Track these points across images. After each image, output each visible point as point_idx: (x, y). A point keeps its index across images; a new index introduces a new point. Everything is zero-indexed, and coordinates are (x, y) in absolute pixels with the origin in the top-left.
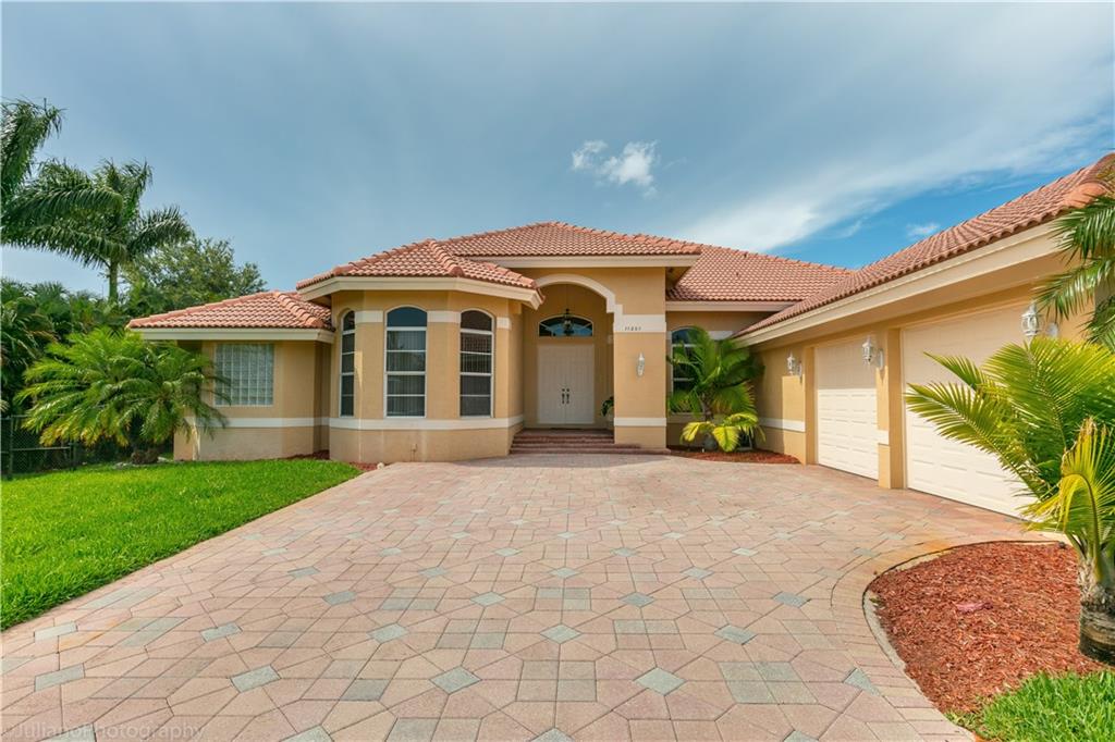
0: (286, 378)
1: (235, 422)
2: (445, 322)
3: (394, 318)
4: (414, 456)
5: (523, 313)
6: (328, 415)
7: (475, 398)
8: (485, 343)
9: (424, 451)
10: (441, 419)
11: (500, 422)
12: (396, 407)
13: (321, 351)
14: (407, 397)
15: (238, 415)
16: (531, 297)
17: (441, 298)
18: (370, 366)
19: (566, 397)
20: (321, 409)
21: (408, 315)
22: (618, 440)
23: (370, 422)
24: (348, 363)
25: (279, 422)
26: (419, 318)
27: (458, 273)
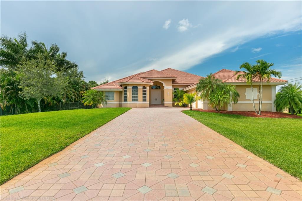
0: (116, 96)
1: (108, 103)
2: (140, 88)
3: (133, 88)
4: (136, 107)
5: (150, 86)
6: (122, 102)
7: (144, 100)
8: (145, 91)
9: (138, 106)
10: (140, 102)
11: (147, 102)
12: (134, 100)
13: (121, 92)
14: (135, 99)
15: (108, 102)
16: (152, 84)
17: (140, 85)
18: (130, 94)
19: (156, 99)
20: (120, 100)
21: (135, 87)
22: (165, 106)
23: (130, 102)
24: (126, 94)
25: (115, 103)
26: (137, 87)
27: (143, 82)
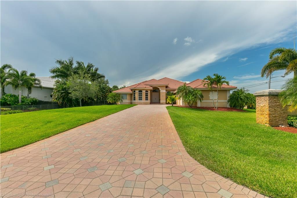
0: (128, 97)
1: (123, 101)
2: (144, 92)
3: (139, 91)
5: (151, 90)
7: (147, 99)
8: (147, 93)
9: (142, 103)
10: (144, 100)
11: (149, 101)
12: (139, 100)
13: (131, 94)
14: (140, 99)
15: (124, 100)
16: (152, 89)
17: (144, 89)
18: (137, 95)
19: (155, 99)
20: (131, 100)
22: (161, 103)
23: (137, 101)
24: (135, 95)
25: (128, 101)
26: (142, 91)
27: (145, 87)
